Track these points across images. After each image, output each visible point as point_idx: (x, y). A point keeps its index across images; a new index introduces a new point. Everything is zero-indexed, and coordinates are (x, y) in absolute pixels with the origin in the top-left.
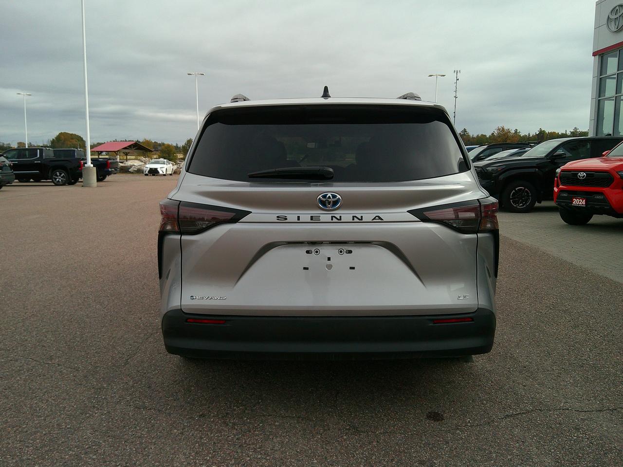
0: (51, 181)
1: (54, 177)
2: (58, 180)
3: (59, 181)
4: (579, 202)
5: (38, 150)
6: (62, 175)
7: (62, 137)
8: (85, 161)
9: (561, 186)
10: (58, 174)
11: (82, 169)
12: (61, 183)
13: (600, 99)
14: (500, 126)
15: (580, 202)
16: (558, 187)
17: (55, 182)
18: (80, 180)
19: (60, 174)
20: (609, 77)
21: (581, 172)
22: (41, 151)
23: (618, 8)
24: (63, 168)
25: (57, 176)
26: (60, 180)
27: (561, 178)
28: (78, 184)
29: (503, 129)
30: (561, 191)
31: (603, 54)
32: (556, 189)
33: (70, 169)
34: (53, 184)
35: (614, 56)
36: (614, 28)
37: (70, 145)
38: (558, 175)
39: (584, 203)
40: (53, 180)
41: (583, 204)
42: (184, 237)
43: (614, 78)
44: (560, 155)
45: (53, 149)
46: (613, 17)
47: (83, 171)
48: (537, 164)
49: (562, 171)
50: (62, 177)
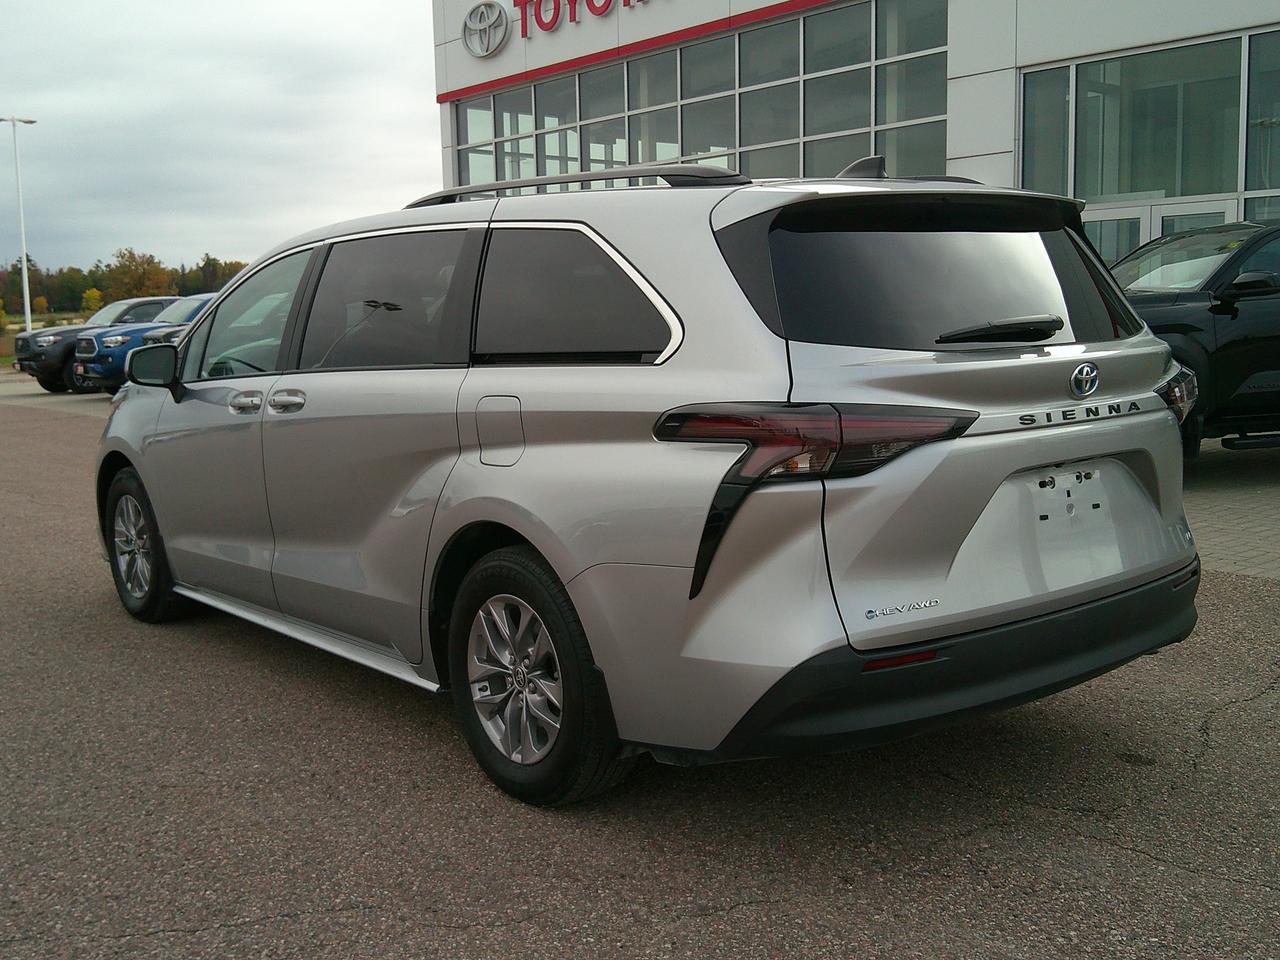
14: (124, 247)
20: (475, 150)
23: (483, 8)
29: (132, 255)
31: (458, 100)
35: (484, 107)
36: (479, 50)
42: (831, 485)
43: (490, 152)
46: (476, 25)
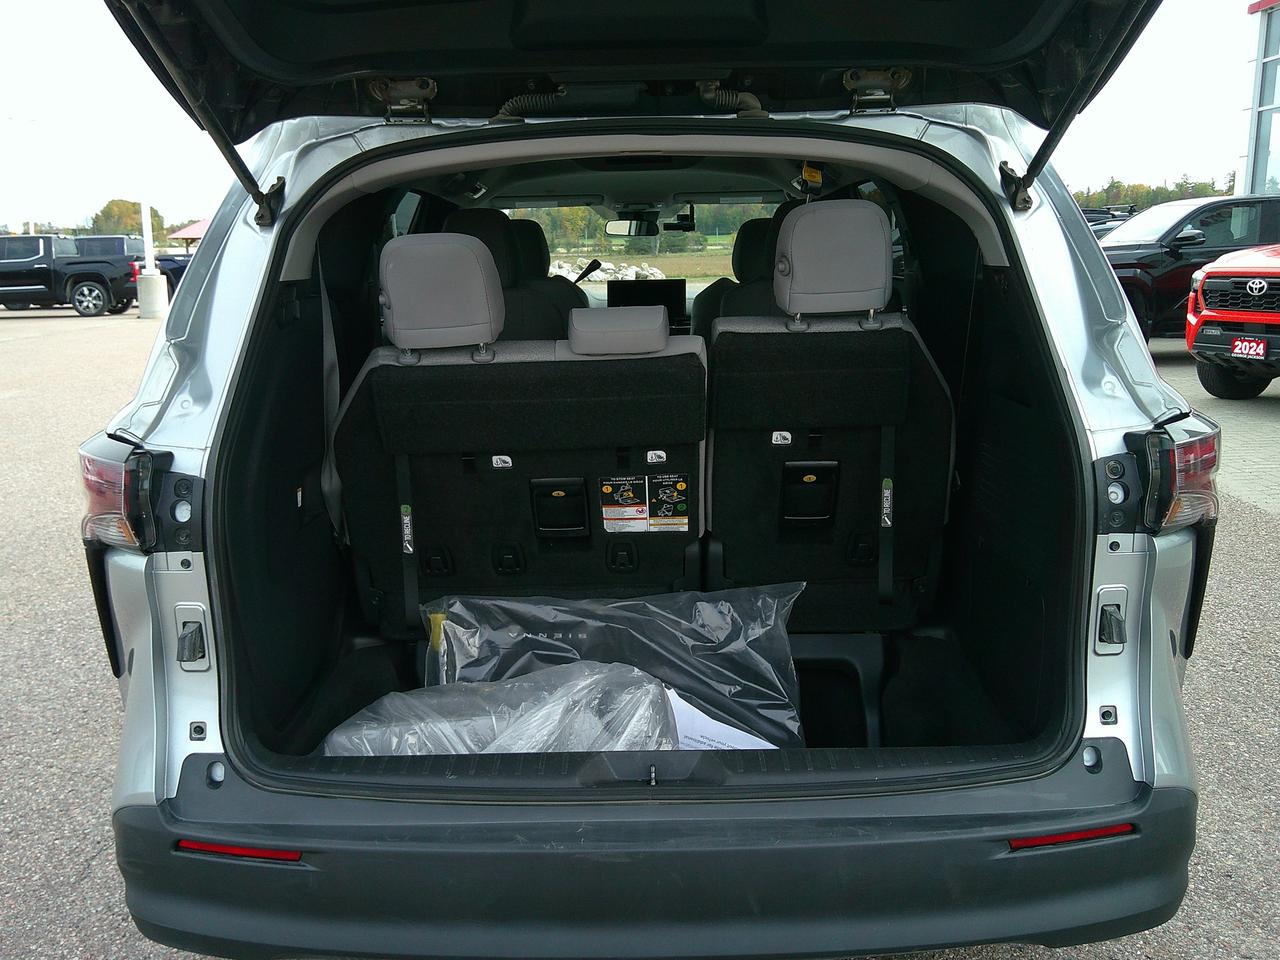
0: (71, 305)
1: (77, 297)
2: (85, 304)
3: (88, 307)
4: (1248, 349)
5: (41, 241)
6: (94, 294)
7: (115, 209)
8: (142, 263)
9: (1205, 312)
10: (86, 292)
11: (135, 281)
12: (93, 312)
13: (1261, 109)
15: (1250, 348)
16: (1196, 312)
17: (81, 309)
18: (135, 303)
19: (91, 291)
21: (1254, 277)
22: (48, 241)
24: (96, 278)
25: (84, 295)
26: (91, 305)
27: (1204, 292)
28: (130, 311)
30: (1206, 322)
31: (1272, 8)
32: (1192, 319)
33: (112, 280)
34: (78, 314)
37: (132, 226)
38: (1196, 285)
39: (1261, 352)
40: (74, 305)
41: (1258, 354)
44: (1192, 238)
45: (73, 237)
47: (138, 283)
48: (1138, 259)
49: (1209, 276)
50: (95, 298)
